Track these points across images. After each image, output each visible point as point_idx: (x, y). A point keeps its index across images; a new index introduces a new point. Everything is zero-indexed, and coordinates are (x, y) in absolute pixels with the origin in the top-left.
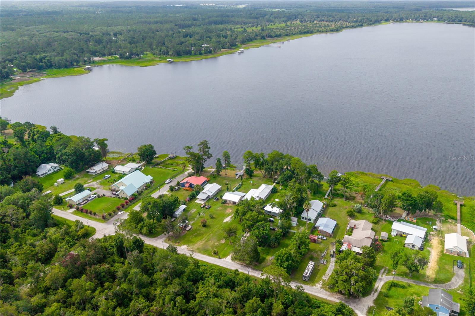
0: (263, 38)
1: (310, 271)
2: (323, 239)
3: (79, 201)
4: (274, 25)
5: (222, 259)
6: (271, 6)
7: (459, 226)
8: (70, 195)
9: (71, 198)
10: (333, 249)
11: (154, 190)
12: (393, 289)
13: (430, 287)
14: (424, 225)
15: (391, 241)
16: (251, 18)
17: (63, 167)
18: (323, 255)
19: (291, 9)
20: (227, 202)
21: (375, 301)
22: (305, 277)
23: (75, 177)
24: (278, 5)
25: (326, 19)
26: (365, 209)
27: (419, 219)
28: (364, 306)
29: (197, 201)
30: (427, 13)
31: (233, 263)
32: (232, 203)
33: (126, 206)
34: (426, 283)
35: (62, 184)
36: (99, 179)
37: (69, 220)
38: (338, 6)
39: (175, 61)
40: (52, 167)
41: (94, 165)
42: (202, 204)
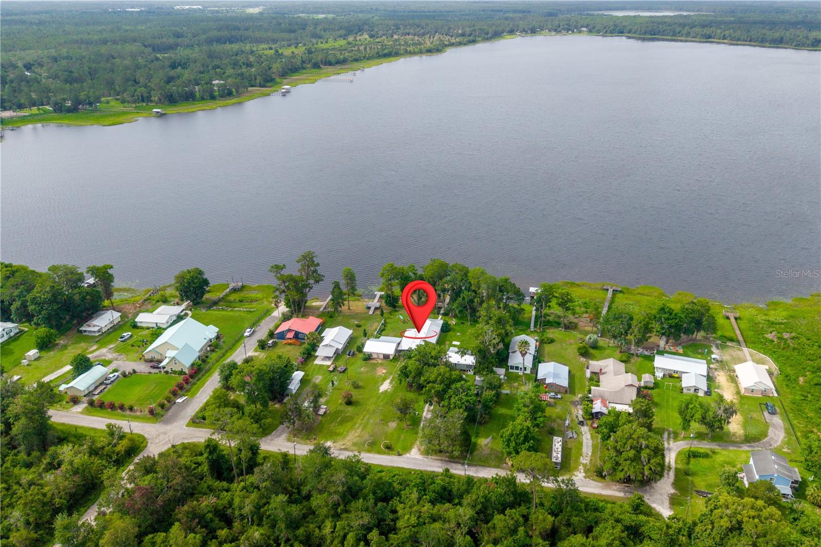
0: (316, 66)
1: (560, 453)
2: (557, 398)
3: (88, 388)
4: (327, 42)
5: (404, 456)
6: (306, 9)
7: (745, 350)
8: (66, 379)
9: (70, 385)
10: (579, 412)
11: (227, 351)
12: (692, 460)
13: (742, 449)
14: (696, 355)
15: (659, 388)
16: (282, 31)
17: (25, 327)
18: (567, 424)
19: (345, 16)
20: (373, 357)
21: (675, 484)
22: (556, 463)
23: (57, 344)
24: (321, 8)
25: (412, 31)
26: (602, 342)
27: (687, 348)
28: (661, 494)
29: (318, 362)
30: (570, 19)
31: (425, 459)
32: (381, 357)
33: (185, 386)
34: (735, 443)
35: (36, 360)
36: (110, 342)
37: (82, 427)
38: (423, 9)
39: (167, 112)
40: (5, 331)
41: (89, 317)
42: (329, 366)
